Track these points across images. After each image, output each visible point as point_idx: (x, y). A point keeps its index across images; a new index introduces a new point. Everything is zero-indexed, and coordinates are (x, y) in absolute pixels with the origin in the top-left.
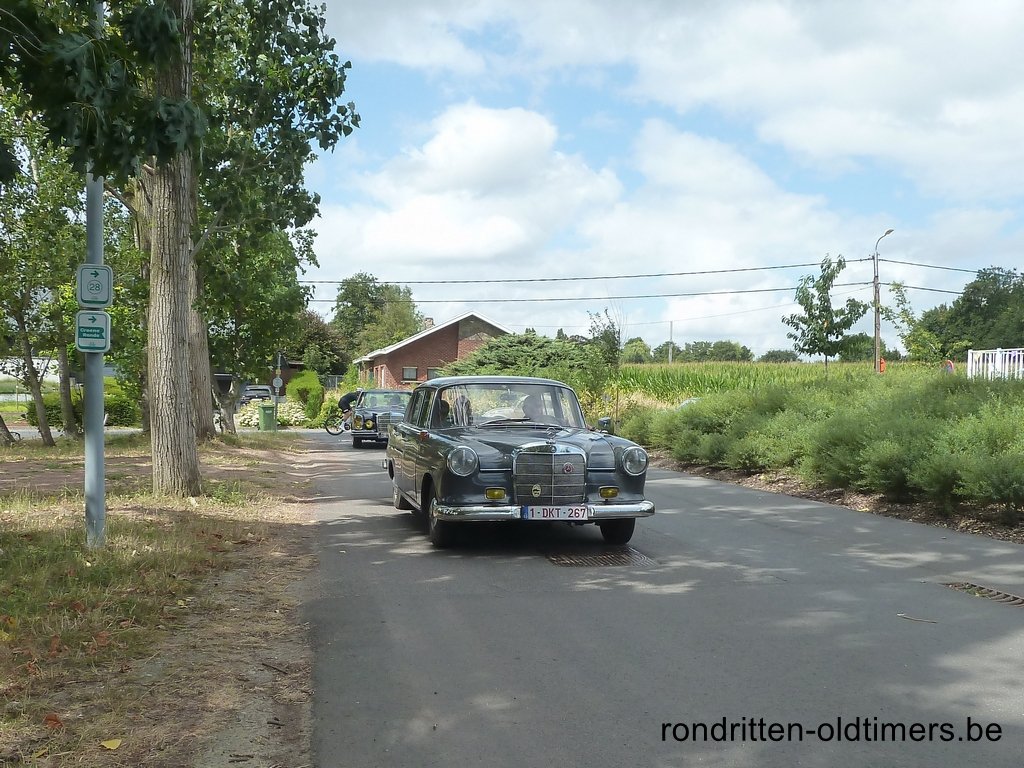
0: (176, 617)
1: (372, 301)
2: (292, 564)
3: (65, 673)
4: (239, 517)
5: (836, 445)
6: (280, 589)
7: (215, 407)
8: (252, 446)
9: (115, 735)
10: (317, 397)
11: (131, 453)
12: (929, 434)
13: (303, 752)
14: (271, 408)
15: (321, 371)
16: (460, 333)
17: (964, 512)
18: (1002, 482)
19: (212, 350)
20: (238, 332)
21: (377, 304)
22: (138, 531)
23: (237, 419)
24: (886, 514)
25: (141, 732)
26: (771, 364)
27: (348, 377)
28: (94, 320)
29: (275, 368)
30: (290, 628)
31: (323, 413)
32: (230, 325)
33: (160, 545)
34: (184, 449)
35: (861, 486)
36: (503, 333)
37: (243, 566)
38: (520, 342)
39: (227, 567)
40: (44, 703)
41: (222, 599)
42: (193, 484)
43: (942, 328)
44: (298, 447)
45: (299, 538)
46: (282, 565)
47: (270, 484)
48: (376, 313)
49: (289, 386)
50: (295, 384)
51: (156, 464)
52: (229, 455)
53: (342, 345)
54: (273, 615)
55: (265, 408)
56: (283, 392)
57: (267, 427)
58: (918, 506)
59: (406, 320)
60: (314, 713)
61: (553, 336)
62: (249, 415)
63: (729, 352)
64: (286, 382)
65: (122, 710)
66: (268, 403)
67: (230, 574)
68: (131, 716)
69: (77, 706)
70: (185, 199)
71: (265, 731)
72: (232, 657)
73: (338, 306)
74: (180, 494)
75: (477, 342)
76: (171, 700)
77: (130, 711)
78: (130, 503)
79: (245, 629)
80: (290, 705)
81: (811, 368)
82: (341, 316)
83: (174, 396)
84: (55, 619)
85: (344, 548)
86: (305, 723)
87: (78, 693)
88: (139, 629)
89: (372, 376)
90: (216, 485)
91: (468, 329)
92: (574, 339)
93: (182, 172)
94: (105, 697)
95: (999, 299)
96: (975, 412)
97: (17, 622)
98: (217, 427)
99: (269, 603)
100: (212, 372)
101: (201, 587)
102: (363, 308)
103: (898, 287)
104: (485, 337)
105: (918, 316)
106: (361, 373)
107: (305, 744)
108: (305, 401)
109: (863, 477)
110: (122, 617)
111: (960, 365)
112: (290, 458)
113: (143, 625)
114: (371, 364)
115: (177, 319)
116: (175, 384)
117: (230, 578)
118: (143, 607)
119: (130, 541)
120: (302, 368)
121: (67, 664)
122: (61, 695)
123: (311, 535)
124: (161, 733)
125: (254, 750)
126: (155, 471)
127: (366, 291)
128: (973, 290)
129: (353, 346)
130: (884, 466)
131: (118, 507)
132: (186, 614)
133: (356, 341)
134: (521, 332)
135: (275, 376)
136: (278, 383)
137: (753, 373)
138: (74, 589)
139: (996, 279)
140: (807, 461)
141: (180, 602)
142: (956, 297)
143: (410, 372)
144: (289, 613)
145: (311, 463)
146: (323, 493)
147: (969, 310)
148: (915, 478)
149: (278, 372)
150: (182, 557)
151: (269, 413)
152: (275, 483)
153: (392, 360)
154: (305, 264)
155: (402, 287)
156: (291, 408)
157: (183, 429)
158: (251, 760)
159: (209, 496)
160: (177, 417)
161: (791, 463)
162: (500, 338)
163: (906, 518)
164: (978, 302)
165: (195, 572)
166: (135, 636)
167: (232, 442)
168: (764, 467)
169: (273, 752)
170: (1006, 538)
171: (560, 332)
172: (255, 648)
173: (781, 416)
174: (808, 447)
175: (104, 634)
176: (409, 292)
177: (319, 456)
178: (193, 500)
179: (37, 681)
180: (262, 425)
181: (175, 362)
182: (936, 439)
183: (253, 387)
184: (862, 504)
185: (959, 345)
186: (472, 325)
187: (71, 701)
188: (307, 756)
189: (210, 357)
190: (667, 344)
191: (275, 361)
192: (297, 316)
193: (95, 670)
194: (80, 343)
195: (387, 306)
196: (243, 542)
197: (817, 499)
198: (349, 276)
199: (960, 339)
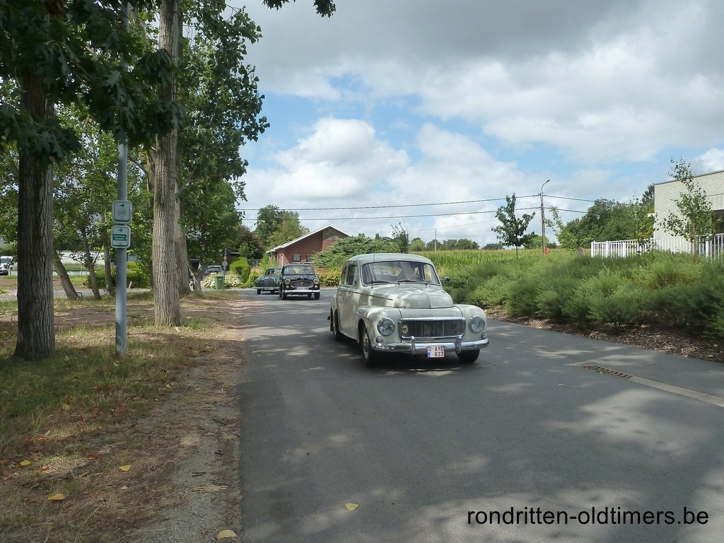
0: (165, 394)
1: (276, 219)
2: (231, 363)
3: (100, 427)
4: (202, 337)
5: (523, 293)
6: (224, 376)
7: (191, 277)
8: (211, 298)
9: (127, 463)
10: (247, 271)
11: (143, 303)
12: (573, 287)
13: (234, 470)
14: (222, 277)
15: (249, 257)
16: (323, 236)
17: (593, 328)
18: (612, 312)
19: (189, 246)
20: (203, 236)
21: (279, 221)
22: (145, 346)
23: (203, 284)
24: (551, 330)
25: (142, 461)
26: (489, 251)
27: (263, 260)
28: (121, 230)
29: (224, 256)
30: (229, 399)
31: (249, 280)
32: (199, 233)
33: (157, 353)
34: (172, 300)
35: (537, 314)
36: (346, 236)
37: (204, 364)
38: (355, 241)
39: (195, 365)
40: (87, 445)
41: (191, 383)
42: (177, 320)
43: (577, 231)
44: (236, 298)
45: (236, 348)
46: (225, 363)
47: (219, 319)
48: (279, 226)
49: (231, 266)
50: (234, 265)
51: (156, 309)
52: (197, 304)
53: (260, 243)
54: (219, 392)
55: (218, 278)
56: (228, 269)
57: (219, 288)
58: (568, 325)
59: (295, 229)
60: (241, 447)
61: (373, 237)
62: (209, 282)
63: (466, 245)
64: (229, 263)
65: (133, 448)
66: (220, 275)
67: (196, 369)
68: (137, 451)
69: (107, 446)
70: (173, 165)
71: (213, 458)
72: (197, 416)
73: (258, 223)
74: (170, 325)
75: (333, 241)
76: (161, 442)
77: (137, 448)
78: (142, 330)
79: (204, 400)
80: (227, 443)
81: (509, 253)
82: (259, 228)
83: (167, 272)
84: (96, 396)
85: (260, 353)
86: (236, 453)
87: (107, 439)
88: (144, 401)
89: (276, 260)
90: (190, 320)
91: (328, 234)
92: (385, 238)
93: (172, 151)
94: (123, 441)
95: (606, 216)
96: (596, 274)
97: (75, 399)
98: (192, 289)
99: (217, 385)
100: (188, 259)
101: (180, 376)
102: (271, 223)
103: (554, 209)
104: (337, 238)
105: (565, 224)
106: (270, 258)
107: (235, 465)
108: (240, 274)
109: (538, 310)
110: (135, 394)
111: (587, 250)
112: (231, 304)
113: (147, 399)
114: (276, 253)
115: (168, 229)
116: (167, 265)
117: (197, 372)
118: (146, 388)
119: (140, 352)
120: (238, 255)
121: (102, 422)
122: (97, 440)
123: (242, 346)
124: (153, 461)
125: (207, 469)
126: (156, 313)
127: (273, 214)
128: (592, 212)
129: (267, 244)
130: (549, 304)
131: (136, 333)
132: (171, 392)
133: (267, 241)
134: (356, 235)
135: (223, 260)
136: (225, 264)
137: (479, 255)
138: (108, 379)
139: (604, 205)
140: (508, 302)
141: (168, 386)
142: (584, 214)
143: (297, 257)
144: (228, 391)
145: (243, 307)
146: (249, 323)
147: (591, 221)
148: (565, 310)
149: (225, 258)
150: (169, 360)
151: (220, 280)
152: (222, 318)
153: (287, 251)
154: (239, 199)
155: (294, 212)
156: (232, 277)
157: (172, 290)
158: (204, 475)
159: (186, 326)
160: (168, 283)
161: (501, 304)
162: (345, 239)
163: (562, 332)
164: (595, 217)
165: (177, 368)
166: (141, 405)
167: (200, 296)
168: (486, 306)
169: (217, 470)
170: (615, 342)
171: (377, 235)
172: (209, 410)
173: (494, 279)
174: (509, 295)
175: (124, 404)
176: (297, 215)
177: (247, 303)
178: (177, 328)
179: (85, 433)
180: (216, 287)
181: (167, 254)
182: (576, 289)
183: (211, 266)
184: (538, 324)
185: (586, 239)
186: (329, 232)
187: (103, 443)
188: (236, 472)
189: (188, 250)
190: (434, 241)
191: (223, 251)
192: (236, 228)
193: (118, 425)
194: (114, 243)
195: (284, 222)
196: (204, 351)
197: (515, 322)
198: (264, 207)
199: (587, 237)
